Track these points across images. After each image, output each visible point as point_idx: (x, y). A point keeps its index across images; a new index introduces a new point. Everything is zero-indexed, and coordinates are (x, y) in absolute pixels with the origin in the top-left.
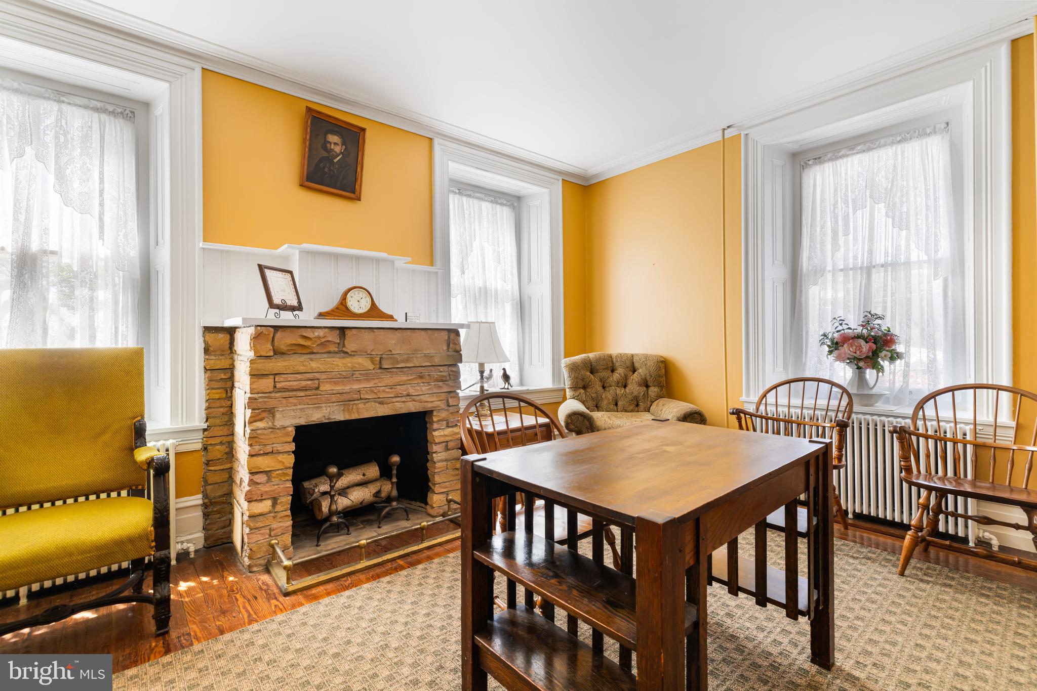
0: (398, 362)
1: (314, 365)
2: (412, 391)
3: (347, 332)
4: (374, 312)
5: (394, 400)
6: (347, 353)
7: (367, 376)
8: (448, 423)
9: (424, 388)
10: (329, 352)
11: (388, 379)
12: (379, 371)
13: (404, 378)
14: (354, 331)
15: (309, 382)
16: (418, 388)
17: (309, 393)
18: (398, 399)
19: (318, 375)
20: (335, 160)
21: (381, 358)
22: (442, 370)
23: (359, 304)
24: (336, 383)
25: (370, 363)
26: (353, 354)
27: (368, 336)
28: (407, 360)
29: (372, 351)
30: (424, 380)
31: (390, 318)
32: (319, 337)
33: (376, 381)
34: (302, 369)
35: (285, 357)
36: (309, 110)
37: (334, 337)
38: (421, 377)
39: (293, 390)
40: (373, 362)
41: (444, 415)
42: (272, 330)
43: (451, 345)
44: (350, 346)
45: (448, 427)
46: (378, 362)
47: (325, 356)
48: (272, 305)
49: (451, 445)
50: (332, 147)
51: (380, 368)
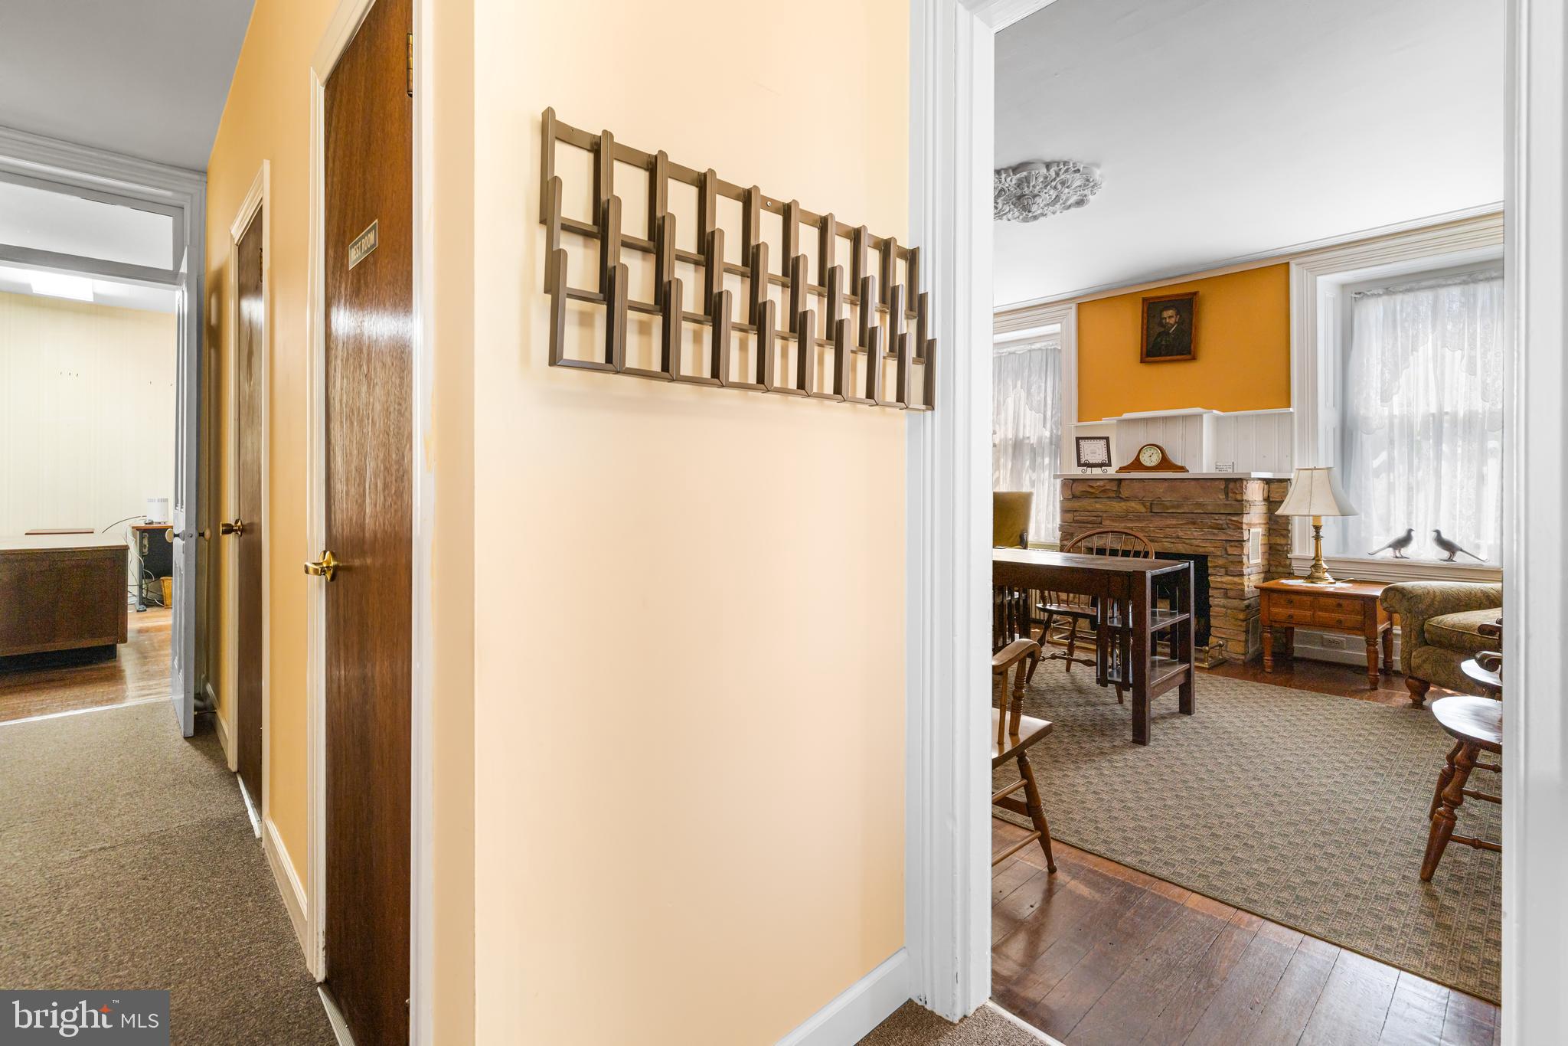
0: (1168, 509)
1: (1098, 506)
2: (1181, 534)
3: (1123, 483)
4: (1165, 464)
5: (1164, 540)
6: (1121, 498)
7: (1139, 518)
8: (1227, 571)
9: (1195, 534)
10: (1109, 498)
11: (1158, 522)
12: (1151, 514)
13: (1174, 522)
14: (1127, 482)
15: (1095, 518)
16: (1189, 533)
17: (1095, 525)
18: (1167, 540)
19: (1101, 514)
20: (1171, 332)
21: (1151, 504)
22: (1217, 518)
23: (1151, 458)
24: (1113, 520)
25: (1142, 506)
26: (1127, 499)
27: (1137, 485)
28: (1178, 506)
29: (1143, 497)
30: (1196, 526)
31: (1182, 469)
32: (1099, 486)
33: (1147, 522)
34: (1090, 508)
35: (1081, 500)
36: (1144, 300)
37: (1113, 486)
38: (1194, 523)
39: (1084, 523)
40: (1145, 506)
41: (1221, 562)
42: (1071, 481)
43: (1230, 495)
44: (1125, 493)
45: (1227, 574)
46: (1149, 507)
47: (1105, 500)
48: (1080, 464)
49: (1231, 594)
50: (1167, 321)
51: (1151, 512)
